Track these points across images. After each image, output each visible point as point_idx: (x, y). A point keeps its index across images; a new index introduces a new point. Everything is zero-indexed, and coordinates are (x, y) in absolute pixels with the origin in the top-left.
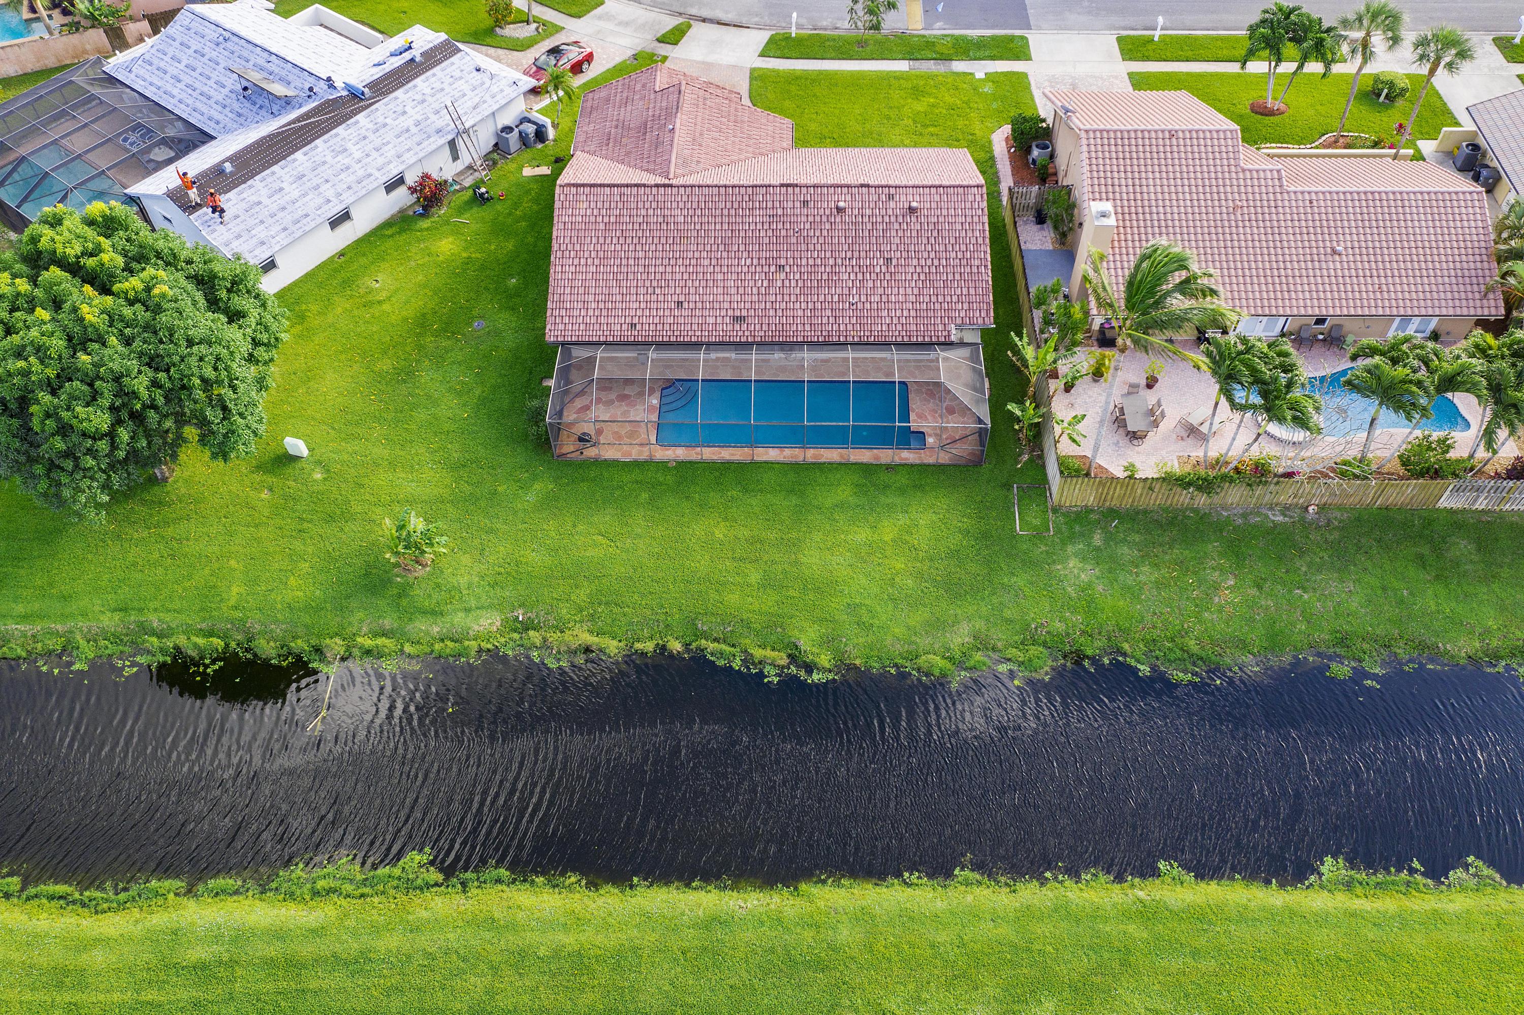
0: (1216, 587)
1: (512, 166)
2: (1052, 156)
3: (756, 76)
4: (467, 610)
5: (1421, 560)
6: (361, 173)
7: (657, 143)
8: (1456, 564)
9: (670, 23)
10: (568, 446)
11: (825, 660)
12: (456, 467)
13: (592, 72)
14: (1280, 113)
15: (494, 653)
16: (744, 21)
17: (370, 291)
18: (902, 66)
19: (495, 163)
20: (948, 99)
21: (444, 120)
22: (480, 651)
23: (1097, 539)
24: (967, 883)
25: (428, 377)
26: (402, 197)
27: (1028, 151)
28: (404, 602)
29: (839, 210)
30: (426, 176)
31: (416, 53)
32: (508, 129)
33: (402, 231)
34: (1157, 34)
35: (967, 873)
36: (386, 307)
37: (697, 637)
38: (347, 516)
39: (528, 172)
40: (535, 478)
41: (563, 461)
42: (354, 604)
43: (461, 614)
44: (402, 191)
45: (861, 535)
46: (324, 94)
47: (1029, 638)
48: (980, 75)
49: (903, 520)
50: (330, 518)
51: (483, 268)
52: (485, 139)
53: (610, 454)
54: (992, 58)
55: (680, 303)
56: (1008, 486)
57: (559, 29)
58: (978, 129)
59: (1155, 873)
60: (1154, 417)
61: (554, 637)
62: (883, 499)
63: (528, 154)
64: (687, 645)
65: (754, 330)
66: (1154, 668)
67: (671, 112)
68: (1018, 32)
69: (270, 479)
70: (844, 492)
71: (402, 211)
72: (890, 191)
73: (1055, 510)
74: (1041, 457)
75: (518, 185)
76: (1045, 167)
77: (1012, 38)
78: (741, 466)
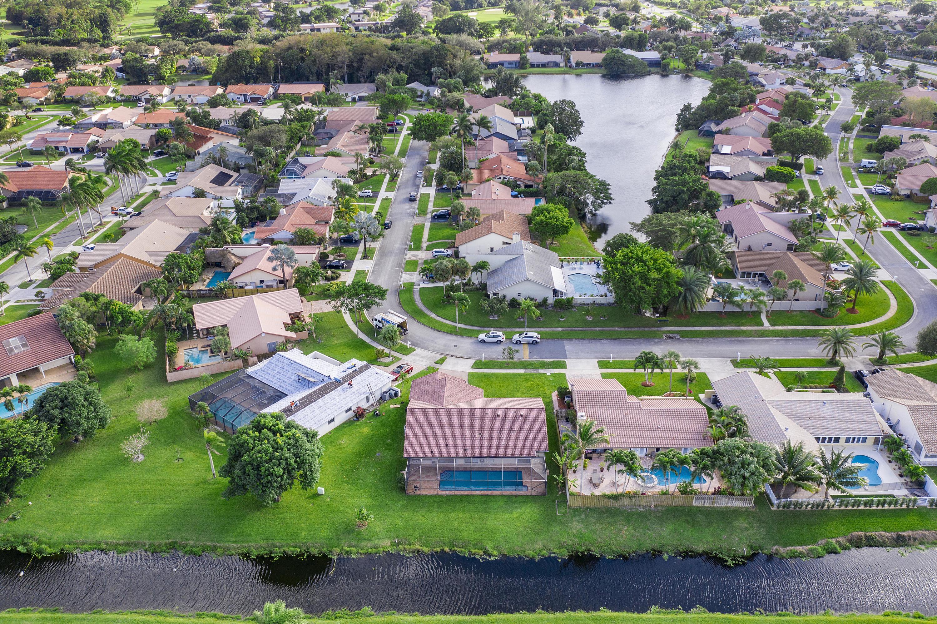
0: (621, 530)
1: (386, 405)
2: (572, 400)
3: (470, 375)
4: (379, 539)
5: (687, 522)
6: (339, 406)
7: (439, 396)
8: (698, 522)
9: (439, 357)
10: (410, 490)
11: (495, 553)
12: (373, 497)
13: (412, 373)
14: (651, 385)
15: (388, 553)
16: (466, 356)
17: (341, 444)
18: (522, 371)
19: (380, 403)
20: (537, 382)
21: (366, 389)
22: (384, 552)
23: (583, 516)
24: (540, 613)
25: (362, 470)
26: (351, 414)
27: (564, 399)
28: (359, 536)
29: (498, 416)
30: (359, 408)
31: (357, 368)
32: (386, 392)
33: (350, 425)
34: (611, 360)
35: (540, 611)
36: (346, 449)
37: (454, 547)
38: (339, 512)
39: (392, 406)
40: (400, 500)
41: (408, 495)
42: (342, 537)
43: (377, 540)
44: (350, 412)
45: (507, 516)
46: (327, 381)
47: (561, 546)
48: (549, 374)
49: (520, 511)
50: (333, 512)
51: (378, 437)
52: (378, 396)
53: (424, 492)
54: (553, 368)
55: (447, 445)
56: (554, 501)
57: (400, 359)
58: (547, 392)
59: (599, 610)
60: (602, 480)
61: (407, 547)
62: (514, 506)
63: (391, 401)
64: (450, 550)
65: (471, 453)
66: (601, 555)
67: (443, 386)
68: (562, 360)
69: (312, 501)
70: (501, 503)
71: (349, 419)
72: (514, 410)
73: (569, 508)
74: (565, 493)
75: (389, 411)
76: (569, 404)
77: (560, 362)
78: (467, 496)
